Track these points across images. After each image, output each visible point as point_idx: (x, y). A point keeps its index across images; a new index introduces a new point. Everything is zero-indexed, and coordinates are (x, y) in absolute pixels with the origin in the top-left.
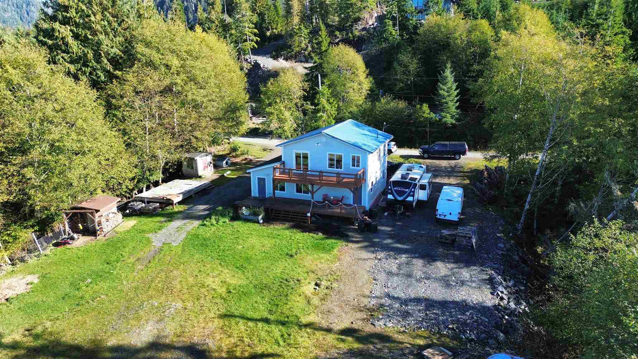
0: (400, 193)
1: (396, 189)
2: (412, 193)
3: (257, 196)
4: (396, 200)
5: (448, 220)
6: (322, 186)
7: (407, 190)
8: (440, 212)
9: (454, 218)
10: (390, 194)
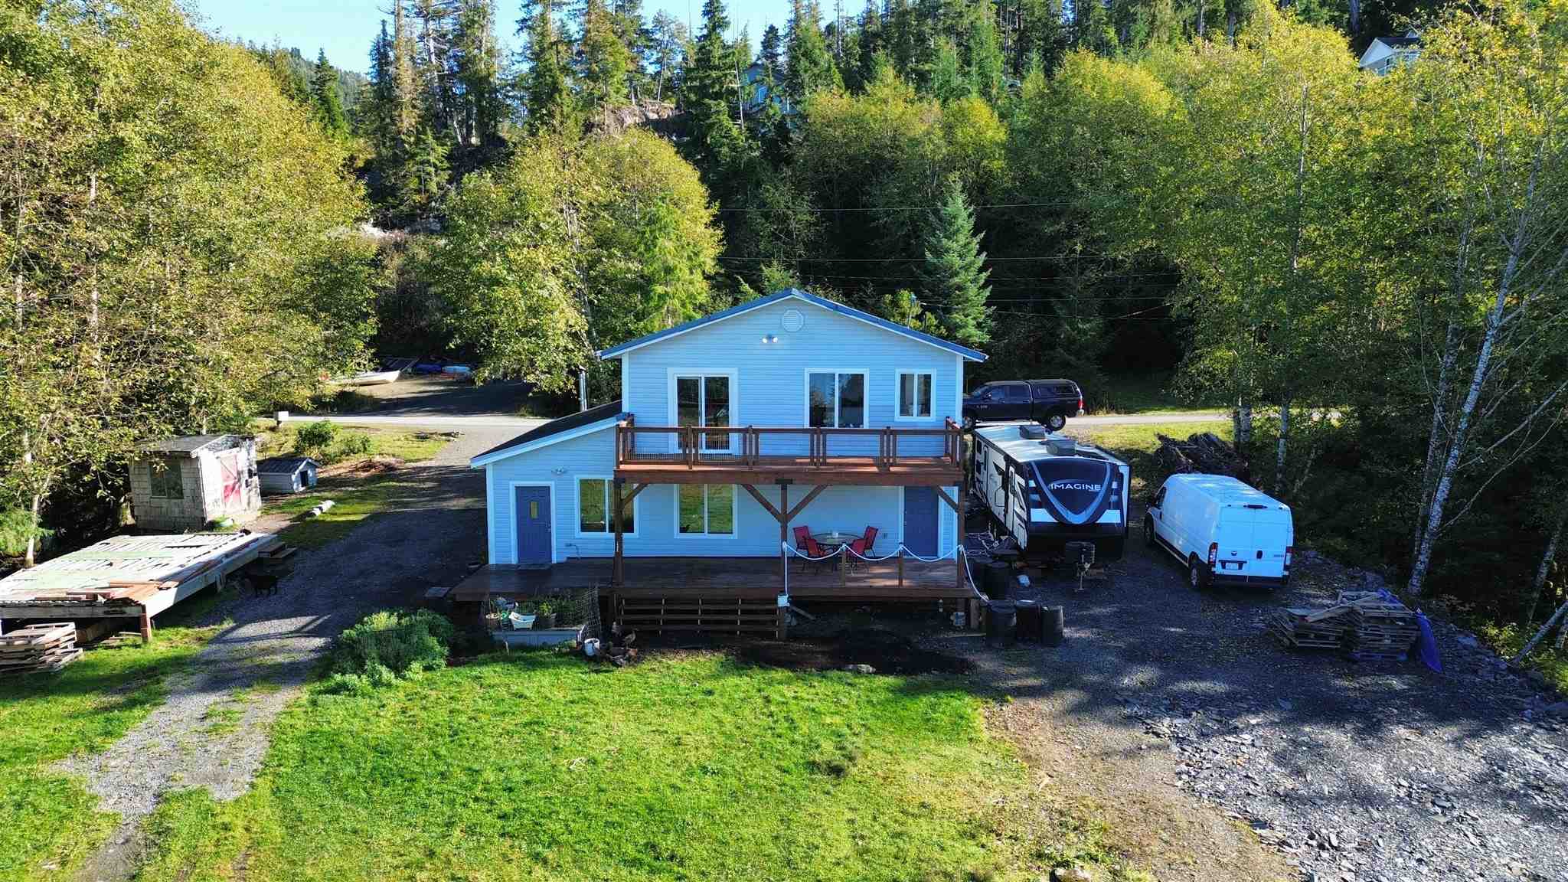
0: (1073, 500)
1: (1054, 485)
2: (1114, 498)
3: (514, 560)
4: (1063, 525)
5: (1252, 578)
6: (820, 488)
7: (1097, 488)
8: (1223, 553)
9: (1273, 567)
10: (1039, 505)
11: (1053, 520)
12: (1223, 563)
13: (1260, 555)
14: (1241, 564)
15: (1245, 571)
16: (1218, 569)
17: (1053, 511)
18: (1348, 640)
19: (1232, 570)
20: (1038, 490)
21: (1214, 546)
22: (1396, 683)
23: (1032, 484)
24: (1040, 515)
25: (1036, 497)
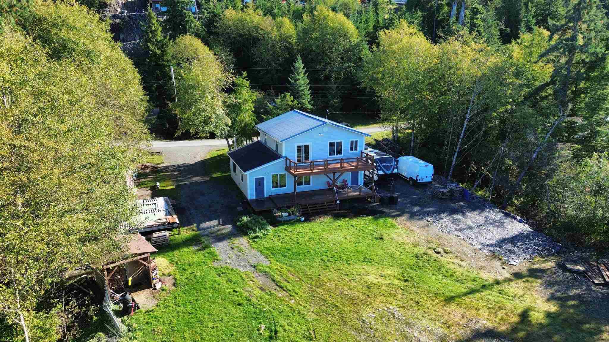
0: (387, 168)
1: (383, 165)
2: (396, 166)
3: (256, 198)
4: (386, 174)
6: (342, 173)
7: (392, 164)
8: (420, 177)
9: (429, 179)
10: (380, 170)
11: (383, 173)
12: (419, 179)
13: (427, 177)
14: (423, 179)
15: (424, 181)
16: (418, 181)
17: (383, 171)
19: (421, 181)
20: (379, 166)
21: (418, 176)
22: (462, 203)
23: (378, 165)
24: (381, 172)
25: (379, 168)
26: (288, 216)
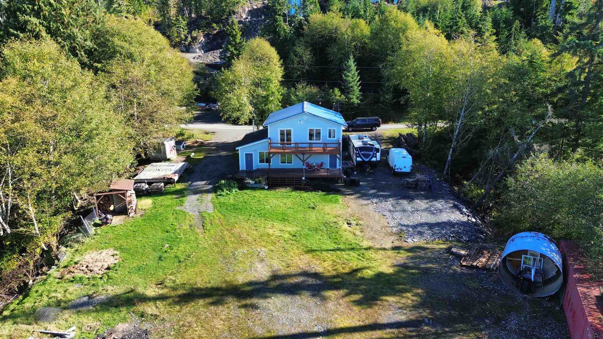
0: (367, 156)
1: (362, 153)
2: (375, 155)
3: (245, 169)
5: (404, 172)
6: (311, 155)
7: (371, 153)
8: (397, 167)
9: (408, 170)
10: (358, 157)
11: (362, 160)
13: (405, 167)
15: (402, 171)
16: (396, 170)
18: (417, 185)
19: (399, 171)
21: (395, 165)
22: (422, 193)
23: (357, 152)
26: (255, 183)
